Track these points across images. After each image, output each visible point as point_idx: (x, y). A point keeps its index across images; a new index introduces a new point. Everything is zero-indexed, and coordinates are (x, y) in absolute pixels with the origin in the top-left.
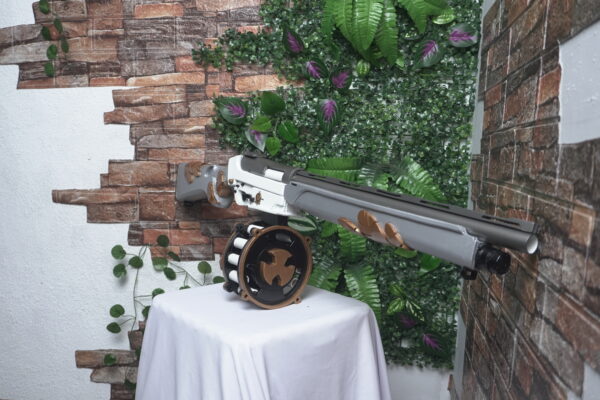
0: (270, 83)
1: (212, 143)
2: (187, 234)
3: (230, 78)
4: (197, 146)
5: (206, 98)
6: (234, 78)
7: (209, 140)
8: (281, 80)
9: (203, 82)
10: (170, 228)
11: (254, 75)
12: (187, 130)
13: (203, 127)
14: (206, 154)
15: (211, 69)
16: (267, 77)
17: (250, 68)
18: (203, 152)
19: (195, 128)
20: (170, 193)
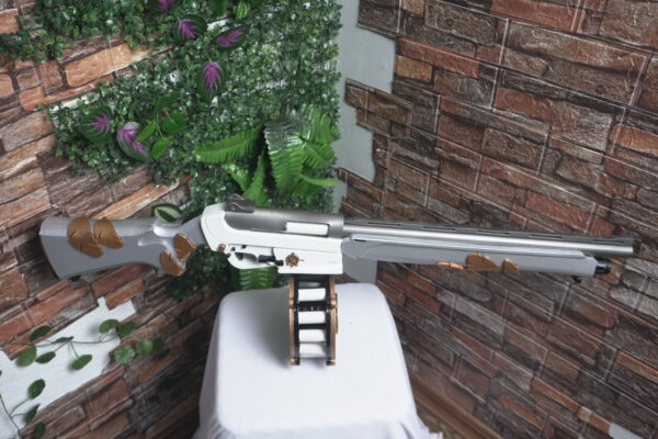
0: (118, 59)
1: (55, 174)
2: (52, 302)
3: (54, 69)
4: (33, 189)
5: (25, 113)
6: (62, 68)
7: (50, 172)
8: (132, 50)
9: (12, 91)
10: (25, 309)
11: (90, 54)
12: (7, 174)
13: (35, 158)
14: (50, 193)
15: (19, 65)
16: (112, 50)
17: (84, 45)
18: (45, 192)
19: (20, 165)
20: (10, 269)
